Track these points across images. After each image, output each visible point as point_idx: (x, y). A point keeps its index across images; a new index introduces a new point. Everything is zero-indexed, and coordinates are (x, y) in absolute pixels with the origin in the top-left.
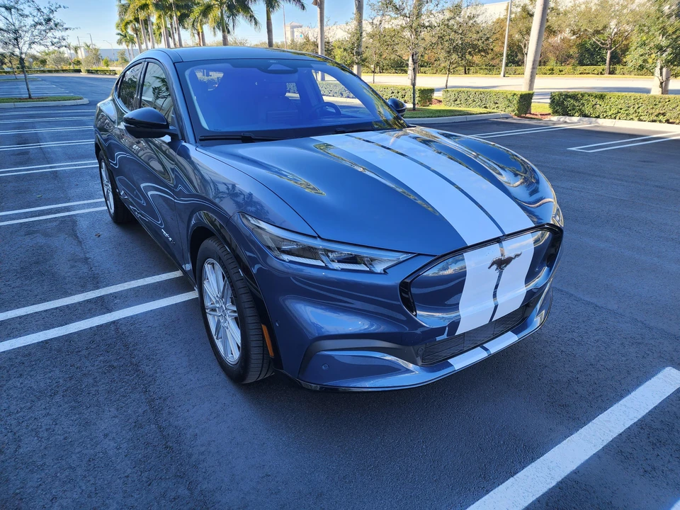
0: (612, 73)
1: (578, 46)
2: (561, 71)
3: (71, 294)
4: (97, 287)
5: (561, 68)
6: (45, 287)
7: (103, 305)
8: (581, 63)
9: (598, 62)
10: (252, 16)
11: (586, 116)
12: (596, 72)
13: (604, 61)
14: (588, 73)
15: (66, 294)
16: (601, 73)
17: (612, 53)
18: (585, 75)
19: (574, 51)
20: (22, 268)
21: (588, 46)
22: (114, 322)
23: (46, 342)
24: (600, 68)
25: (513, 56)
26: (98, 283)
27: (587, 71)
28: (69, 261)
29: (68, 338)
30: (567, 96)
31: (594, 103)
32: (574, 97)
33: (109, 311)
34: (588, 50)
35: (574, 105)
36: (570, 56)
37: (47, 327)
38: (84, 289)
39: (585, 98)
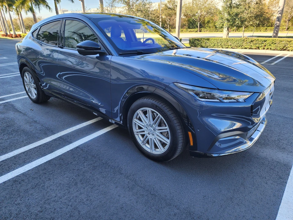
0: (200, 31)
1: (187, 21)
2: (182, 31)
5: (182, 30)
7: (65, 141)
8: (189, 28)
9: (195, 27)
11: (203, 47)
12: (195, 31)
13: (197, 27)
16: (197, 32)
17: (200, 24)
19: (186, 23)
21: (191, 21)
24: (196, 29)
25: (163, 25)
26: (52, 131)
27: (192, 31)
28: (26, 123)
30: (195, 40)
31: (205, 42)
34: (191, 22)
35: (198, 43)
36: (185, 25)
39: (202, 40)
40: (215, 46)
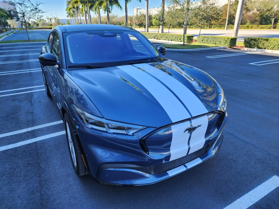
0: (274, 28)
1: (260, 16)
2: (252, 27)
3: (22, 129)
4: (33, 126)
5: (252, 26)
6: (13, 125)
7: (33, 134)
8: (261, 24)
9: (268, 23)
10: (119, 5)
11: (260, 48)
12: (267, 28)
13: (271, 23)
14: (264, 28)
15: (21, 128)
16: (270, 28)
17: (275, 19)
18: (263, 29)
19: (258, 18)
20: (7, 116)
21: (264, 16)
22: (35, 143)
23: (7, 150)
24: (269, 26)
25: (231, 21)
26: (34, 124)
27: (263, 27)
28: (26, 113)
29: (15, 149)
30: (252, 39)
31: (263, 43)
32: (255, 40)
33: (35, 137)
34: (264, 18)
35: (254, 43)
36: (256, 21)
37: (9, 144)
38: (28, 126)
39: (259, 40)
40: (275, 48)
